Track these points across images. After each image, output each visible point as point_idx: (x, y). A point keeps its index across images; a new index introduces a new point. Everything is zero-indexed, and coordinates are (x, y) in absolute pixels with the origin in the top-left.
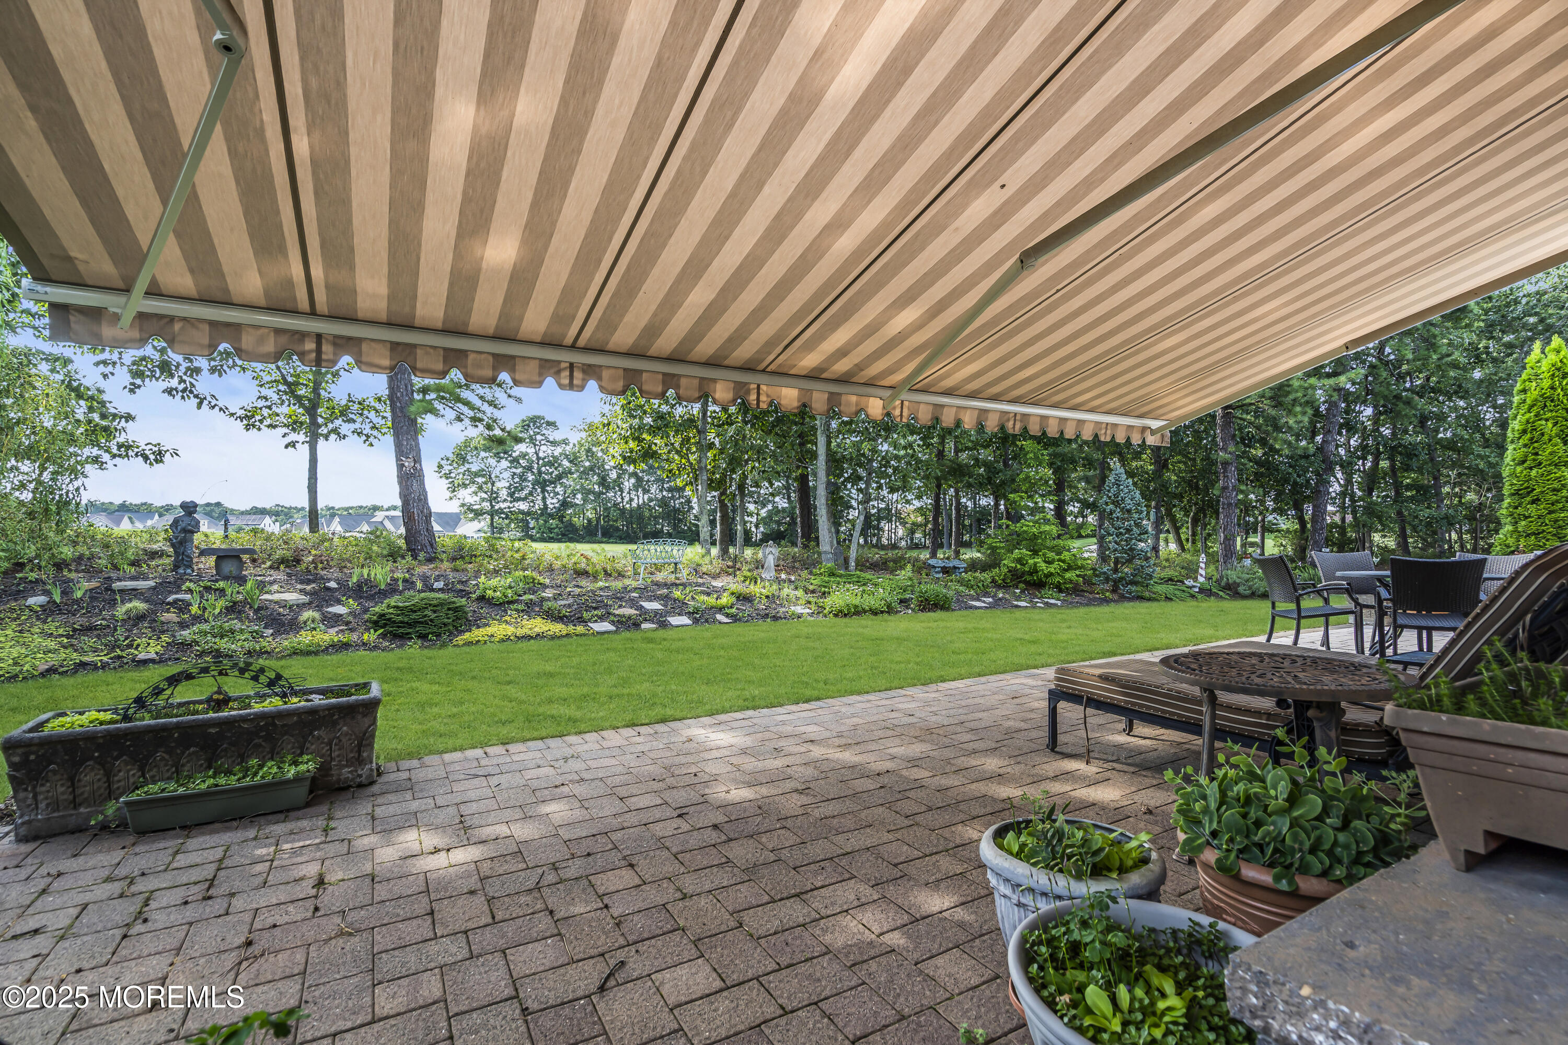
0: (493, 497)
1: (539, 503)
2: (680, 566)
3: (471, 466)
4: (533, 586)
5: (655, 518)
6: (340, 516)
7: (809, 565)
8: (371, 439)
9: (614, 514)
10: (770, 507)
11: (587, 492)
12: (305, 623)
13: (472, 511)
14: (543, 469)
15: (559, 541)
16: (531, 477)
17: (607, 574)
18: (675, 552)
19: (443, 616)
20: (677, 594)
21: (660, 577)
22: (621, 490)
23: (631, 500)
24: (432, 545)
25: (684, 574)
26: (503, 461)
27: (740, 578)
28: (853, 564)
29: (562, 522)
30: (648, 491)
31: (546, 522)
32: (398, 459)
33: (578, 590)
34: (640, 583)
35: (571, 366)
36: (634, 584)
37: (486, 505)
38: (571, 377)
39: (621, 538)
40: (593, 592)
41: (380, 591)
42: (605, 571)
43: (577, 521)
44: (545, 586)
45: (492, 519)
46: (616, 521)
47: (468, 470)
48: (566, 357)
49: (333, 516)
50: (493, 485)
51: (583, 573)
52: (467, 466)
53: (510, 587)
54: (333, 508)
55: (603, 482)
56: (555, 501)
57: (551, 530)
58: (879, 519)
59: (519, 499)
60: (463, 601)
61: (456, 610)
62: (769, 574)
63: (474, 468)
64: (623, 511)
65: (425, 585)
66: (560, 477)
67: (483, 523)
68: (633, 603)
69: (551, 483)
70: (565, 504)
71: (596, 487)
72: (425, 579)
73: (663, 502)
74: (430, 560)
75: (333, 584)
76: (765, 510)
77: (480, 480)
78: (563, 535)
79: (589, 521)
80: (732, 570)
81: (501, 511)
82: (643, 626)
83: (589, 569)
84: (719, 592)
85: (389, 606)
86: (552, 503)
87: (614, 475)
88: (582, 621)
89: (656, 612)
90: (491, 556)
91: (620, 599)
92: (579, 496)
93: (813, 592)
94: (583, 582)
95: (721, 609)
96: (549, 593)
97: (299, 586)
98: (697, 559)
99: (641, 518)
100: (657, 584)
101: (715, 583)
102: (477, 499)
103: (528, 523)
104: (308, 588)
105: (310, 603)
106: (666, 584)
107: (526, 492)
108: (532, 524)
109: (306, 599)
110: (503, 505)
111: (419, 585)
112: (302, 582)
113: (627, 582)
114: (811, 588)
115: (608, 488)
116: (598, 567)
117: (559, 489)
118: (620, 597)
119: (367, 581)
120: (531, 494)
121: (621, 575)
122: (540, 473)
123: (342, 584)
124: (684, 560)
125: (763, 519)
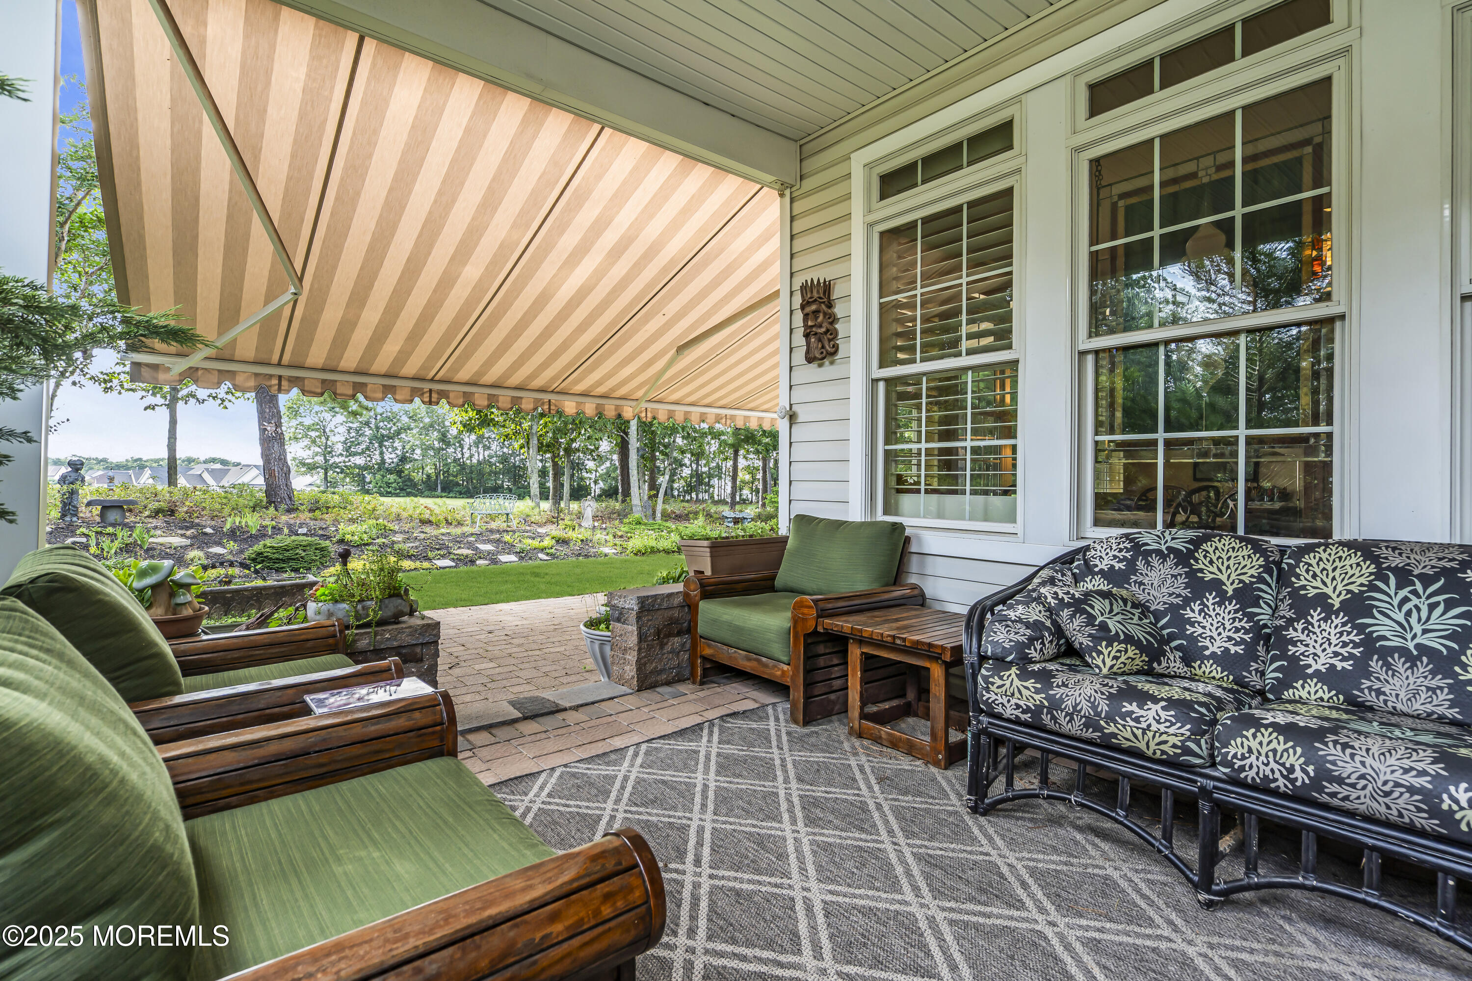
0: (328, 451)
1: (377, 457)
2: (511, 516)
3: (304, 419)
4: (385, 532)
5: (496, 473)
6: (151, 468)
7: (622, 515)
8: (226, 403)
9: (454, 469)
10: (608, 464)
11: (426, 449)
12: (192, 560)
13: (304, 464)
14: (381, 424)
15: (397, 495)
16: (368, 432)
17: (448, 523)
18: (507, 504)
19: (311, 554)
20: (507, 538)
21: (493, 525)
22: (461, 446)
23: (471, 456)
24: (290, 498)
25: (514, 524)
26: (338, 416)
27: (561, 526)
28: (658, 515)
29: (400, 477)
30: (489, 448)
31: (383, 476)
32: (260, 424)
33: (422, 536)
34: (476, 530)
35: (431, 391)
36: (472, 530)
37: (320, 459)
38: (430, 397)
39: (461, 493)
40: (436, 537)
41: (251, 536)
42: (447, 520)
43: (417, 477)
44: (395, 532)
45: (326, 474)
46: (456, 476)
47: (301, 424)
48: (426, 386)
49: (142, 467)
50: (327, 439)
51: (429, 522)
52: (300, 419)
53: (365, 533)
54: (140, 459)
55: (443, 438)
56: (393, 456)
57: (388, 484)
58: (710, 476)
59: (355, 454)
60: (328, 543)
61: (322, 549)
62: (587, 522)
63: (308, 421)
64: (463, 466)
65: (290, 531)
66: (398, 433)
67: (317, 478)
68: (470, 546)
69: (389, 438)
70: (403, 459)
71: (436, 443)
72: (290, 526)
73: (504, 459)
74: (289, 511)
75: (209, 530)
76: (603, 467)
77: (313, 434)
78: (402, 489)
79: (429, 476)
80: (555, 520)
81: (336, 465)
82: (478, 562)
83: (433, 519)
84: (542, 537)
85: (265, 546)
86: (390, 458)
87: (454, 431)
88: (427, 559)
89: (489, 553)
90: (345, 508)
91: (459, 542)
92: (418, 451)
93: (621, 537)
94: (427, 529)
95: (542, 550)
96: (399, 538)
97: (180, 532)
98: (527, 511)
99: (481, 474)
100: (491, 531)
101: (540, 530)
102: (310, 453)
103: (364, 477)
104: (189, 533)
105: (192, 545)
106: (498, 531)
107: (363, 446)
108: (369, 477)
109: (188, 542)
110: (337, 460)
111: (286, 531)
112: (181, 528)
113: (465, 529)
114: (620, 534)
115: (448, 444)
116: (441, 518)
117: (397, 444)
118: (458, 541)
119: (239, 528)
120: (368, 449)
121: (460, 524)
122: (378, 428)
123: (218, 530)
124: (515, 510)
125: (601, 476)
